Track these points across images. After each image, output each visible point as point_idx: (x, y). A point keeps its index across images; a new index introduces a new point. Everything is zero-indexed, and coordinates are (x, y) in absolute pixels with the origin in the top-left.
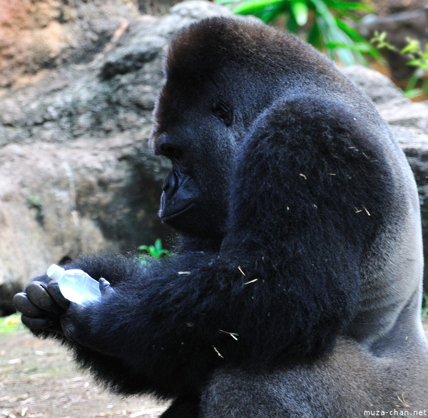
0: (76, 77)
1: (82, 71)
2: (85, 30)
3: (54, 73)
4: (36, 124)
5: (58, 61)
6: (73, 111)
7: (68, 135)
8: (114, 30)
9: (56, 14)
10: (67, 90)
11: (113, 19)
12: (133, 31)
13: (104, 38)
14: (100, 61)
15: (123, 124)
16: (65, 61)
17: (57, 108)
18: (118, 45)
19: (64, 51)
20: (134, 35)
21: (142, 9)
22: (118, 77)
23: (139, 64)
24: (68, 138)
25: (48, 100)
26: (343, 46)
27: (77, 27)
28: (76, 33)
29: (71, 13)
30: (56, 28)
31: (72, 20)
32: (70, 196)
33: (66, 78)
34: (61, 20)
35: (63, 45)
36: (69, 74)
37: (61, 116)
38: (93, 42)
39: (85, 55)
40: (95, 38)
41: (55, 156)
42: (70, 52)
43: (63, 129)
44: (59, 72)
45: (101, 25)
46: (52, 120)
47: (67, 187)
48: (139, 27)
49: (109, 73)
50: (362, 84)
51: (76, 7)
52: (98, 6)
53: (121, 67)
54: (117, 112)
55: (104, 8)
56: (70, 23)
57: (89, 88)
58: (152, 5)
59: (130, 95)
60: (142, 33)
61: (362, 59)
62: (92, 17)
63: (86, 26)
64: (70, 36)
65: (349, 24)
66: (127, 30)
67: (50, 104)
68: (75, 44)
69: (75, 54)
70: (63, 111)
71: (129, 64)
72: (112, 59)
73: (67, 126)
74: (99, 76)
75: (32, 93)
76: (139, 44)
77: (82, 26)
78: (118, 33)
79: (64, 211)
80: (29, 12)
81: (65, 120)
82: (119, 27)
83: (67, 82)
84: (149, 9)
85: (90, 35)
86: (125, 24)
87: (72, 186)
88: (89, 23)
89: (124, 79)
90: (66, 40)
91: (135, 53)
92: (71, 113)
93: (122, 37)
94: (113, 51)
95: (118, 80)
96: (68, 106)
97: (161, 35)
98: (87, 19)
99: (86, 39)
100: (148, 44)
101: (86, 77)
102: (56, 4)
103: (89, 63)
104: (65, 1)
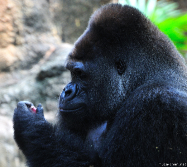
0: (22, 78)
1: (25, 75)
3: (8, 75)
5: (12, 68)
6: (19, 98)
8: (46, 51)
9: (11, 40)
11: (46, 45)
12: (57, 52)
15: (49, 108)
17: (10, 96)
18: (48, 60)
19: (15, 62)
20: (58, 55)
21: (64, 40)
22: (47, 79)
23: (60, 72)
25: (4, 91)
27: (24, 48)
29: (21, 40)
30: (12, 48)
33: (15, 78)
34: (15, 44)
35: (15, 59)
37: (12, 100)
38: (33, 58)
39: (28, 66)
40: (35, 55)
42: (19, 63)
44: (12, 75)
45: (39, 48)
46: (6, 103)
48: (61, 50)
49: (42, 77)
51: (24, 36)
52: (37, 36)
53: (49, 74)
54: (45, 100)
55: (40, 38)
58: (69, 38)
59: (54, 91)
62: (34, 43)
64: (19, 54)
66: (54, 52)
67: (6, 93)
68: (22, 58)
69: (22, 65)
71: (54, 72)
72: (44, 68)
74: (36, 78)
77: (26, 48)
79: (11, 157)
81: (14, 103)
82: (48, 50)
85: (31, 53)
86: (53, 48)
88: (31, 47)
89: (51, 81)
90: (17, 56)
91: (59, 66)
93: (50, 56)
94: (45, 64)
95: (47, 81)
98: (30, 44)
99: (29, 56)
101: (28, 78)
102: (12, 34)
103: (30, 70)
104: (18, 33)
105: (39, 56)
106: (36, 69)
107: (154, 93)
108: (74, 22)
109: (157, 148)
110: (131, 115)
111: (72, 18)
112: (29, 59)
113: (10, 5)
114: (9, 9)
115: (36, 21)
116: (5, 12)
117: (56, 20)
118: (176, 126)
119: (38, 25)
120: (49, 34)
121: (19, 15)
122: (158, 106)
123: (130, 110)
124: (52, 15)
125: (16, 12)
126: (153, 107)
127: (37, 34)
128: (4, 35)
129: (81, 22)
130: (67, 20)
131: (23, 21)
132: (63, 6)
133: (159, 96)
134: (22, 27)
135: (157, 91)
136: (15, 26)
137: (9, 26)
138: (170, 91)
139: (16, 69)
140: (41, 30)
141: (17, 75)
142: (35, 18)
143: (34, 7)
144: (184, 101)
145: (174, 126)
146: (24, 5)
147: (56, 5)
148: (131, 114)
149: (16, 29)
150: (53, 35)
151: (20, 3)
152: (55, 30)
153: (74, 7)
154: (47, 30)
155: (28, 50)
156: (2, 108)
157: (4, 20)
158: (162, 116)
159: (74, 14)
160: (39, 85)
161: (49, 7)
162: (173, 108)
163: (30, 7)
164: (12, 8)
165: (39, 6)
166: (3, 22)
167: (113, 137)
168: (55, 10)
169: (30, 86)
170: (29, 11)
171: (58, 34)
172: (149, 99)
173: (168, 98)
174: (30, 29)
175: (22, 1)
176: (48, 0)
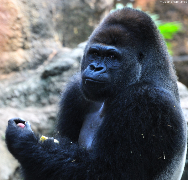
0: (29, 76)
1: (32, 74)
3: (18, 74)
4: (8, 99)
5: (21, 68)
6: (26, 93)
8: (49, 54)
9: (21, 45)
11: (49, 49)
12: (59, 55)
15: (52, 101)
17: (19, 91)
18: (51, 62)
19: (24, 63)
20: (59, 57)
21: (64, 44)
22: (50, 77)
23: (61, 72)
25: (15, 87)
27: (31, 51)
28: (31, 55)
29: (29, 44)
30: (21, 52)
33: (24, 77)
34: (24, 48)
35: (23, 60)
37: (21, 95)
38: (39, 60)
39: (34, 66)
40: (39, 57)
42: (27, 64)
43: (21, 102)
44: (21, 73)
45: (44, 51)
46: (16, 97)
48: (62, 54)
49: (46, 75)
51: (31, 42)
52: (42, 42)
53: (52, 73)
54: (48, 95)
55: (45, 43)
56: (27, 50)
58: (69, 43)
59: (55, 87)
60: (63, 57)
62: (39, 47)
64: (27, 56)
66: (56, 55)
67: (16, 89)
68: (30, 60)
69: (29, 66)
71: (56, 71)
72: (48, 68)
74: (41, 76)
75: (7, 83)
76: (61, 62)
80: (8, 43)
81: (22, 98)
82: (51, 53)
83: (25, 79)
84: (67, 45)
85: (37, 56)
86: (55, 51)
88: (37, 50)
89: (53, 79)
90: (25, 58)
91: (60, 67)
92: (26, 94)
93: (53, 58)
94: (48, 65)
95: (50, 79)
97: (73, 58)
98: (36, 48)
99: (35, 58)
100: (66, 62)
101: (34, 77)
102: (21, 40)
103: (36, 70)
104: (26, 39)
105: (44, 58)
106: (41, 69)
107: (143, 89)
108: (72, 30)
109: (142, 135)
110: (123, 105)
111: (71, 26)
112: (36, 61)
113: (20, 15)
114: (18, 19)
115: (41, 29)
116: (15, 22)
117: (58, 28)
118: (160, 117)
119: (43, 32)
120: (52, 40)
121: (27, 24)
122: (145, 100)
123: (122, 101)
124: (55, 24)
125: (25, 22)
126: (141, 100)
127: (42, 40)
128: (15, 41)
129: (78, 30)
130: (67, 28)
131: (30, 29)
132: (64, 17)
133: (147, 92)
134: (29, 34)
135: (145, 87)
136: (24, 33)
137: (19, 33)
138: (156, 88)
139: (24, 69)
140: (46, 36)
141: (25, 74)
142: (41, 27)
143: (40, 17)
144: (167, 97)
145: (158, 117)
146: (31, 16)
147: (58, 16)
149: (24, 36)
150: (55, 41)
151: (28, 14)
152: (57, 36)
153: (72, 18)
154: (50, 37)
155: (34, 53)
156: (13, 101)
157: (14, 28)
158: (148, 108)
159: (72, 23)
160: (44, 83)
161: (52, 18)
162: (158, 102)
163: (36, 18)
164: (21, 18)
165: (44, 17)
166: (13, 29)
168: (57, 20)
169: (36, 83)
170: (36, 21)
171: (59, 40)
172: (138, 94)
173: (155, 94)
174: (36, 36)
175: (30, 12)
176: (51, 12)
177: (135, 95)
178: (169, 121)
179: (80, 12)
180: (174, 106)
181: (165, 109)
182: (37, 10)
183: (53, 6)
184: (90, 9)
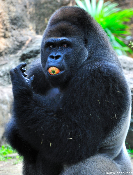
0: (10, 60)
1: (13, 57)
2: (14, 41)
5: (3, 53)
7: (7, 83)
8: (26, 41)
9: (3, 34)
10: (7, 65)
11: (26, 36)
12: (33, 41)
13: (22, 44)
14: (20, 53)
16: (6, 53)
17: (3, 72)
18: (28, 47)
19: (5, 49)
20: (34, 43)
21: (37, 33)
22: (27, 59)
23: (36, 54)
24: (7, 84)
26: (118, 48)
27: (11, 40)
28: (11, 42)
29: (9, 34)
30: (3, 40)
31: (9, 37)
32: (8, 107)
33: (6, 60)
34: (5, 37)
35: (5, 47)
36: (8, 58)
37: (4, 75)
38: (17, 45)
39: (14, 51)
40: (18, 44)
41: (2, 91)
42: (8, 49)
43: (5, 80)
44: (4, 58)
45: (21, 39)
46: (1, 77)
47: (7, 104)
48: (36, 40)
49: (24, 58)
50: (125, 63)
51: (11, 32)
52: (19, 31)
53: (29, 56)
55: (22, 32)
56: (8, 38)
57: (16, 64)
58: (41, 31)
60: (37, 42)
61: (125, 53)
62: (17, 36)
63: (15, 39)
64: (8, 43)
65: (120, 39)
66: (31, 41)
67: (0, 70)
68: (10, 46)
69: (10, 51)
70: (5, 73)
71: (32, 54)
72: (25, 52)
73: (7, 79)
74: (20, 59)
76: (36, 47)
77: (13, 39)
78: (27, 42)
79: (5, 113)
81: (6, 77)
82: (28, 40)
83: (7, 62)
84: (40, 33)
85: (16, 43)
86: (30, 38)
87: (9, 103)
88: (16, 38)
89: (30, 61)
90: (7, 45)
91: (34, 50)
92: (8, 74)
93: (29, 44)
94: (25, 49)
95: (28, 61)
96: (7, 71)
98: (15, 36)
99: (14, 44)
101: (14, 60)
102: (3, 30)
103: (16, 54)
108: (44, 20)
109: (98, 101)
111: (42, 17)
117: (32, 19)
119: (20, 23)
120: (27, 29)
121: (6, 17)
124: (29, 16)
125: (4, 16)
126: (96, 74)
127: (19, 29)
130: (39, 19)
131: (10, 21)
132: (36, 10)
133: (99, 67)
134: (9, 26)
135: (98, 64)
136: (4, 25)
138: (106, 64)
140: (23, 26)
142: (17, 19)
143: (16, 12)
145: (110, 86)
146: (10, 11)
147: (31, 9)
148: (82, 79)
149: (5, 28)
150: (30, 30)
152: (31, 26)
153: (43, 10)
154: (26, 27)
159: (43, 14)
161: (27, 11)
162: (109, 75)
163: (14, 12)
164: (2, 13)
165: (20, 11)
167: (69, 95)
168: (30, 13)
170: (13, 15)
171: (33, 29)
175: (8, 8)
176: (25, 6)
177: (90, 71)
178: (118, 88)
179: (49, 5)
180: (121, 77)
181: (114, 79)
182: (14, 5)
183: (27, 2)
184: (57, 2)
